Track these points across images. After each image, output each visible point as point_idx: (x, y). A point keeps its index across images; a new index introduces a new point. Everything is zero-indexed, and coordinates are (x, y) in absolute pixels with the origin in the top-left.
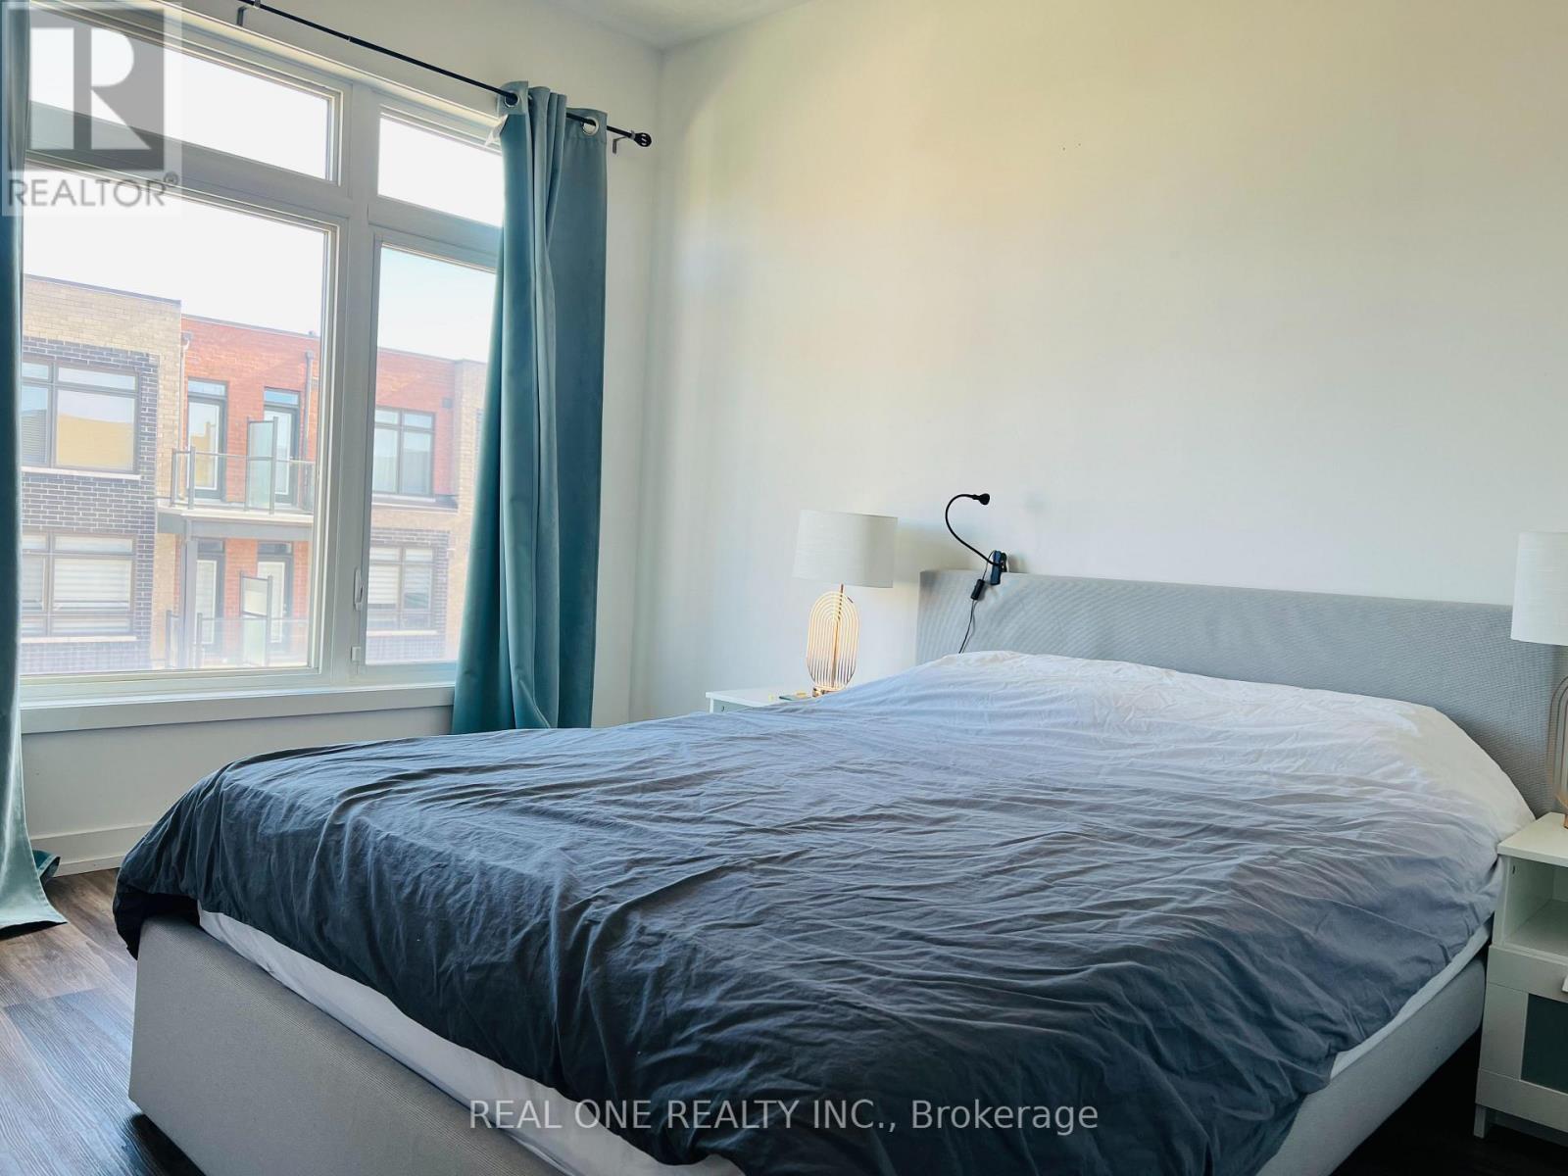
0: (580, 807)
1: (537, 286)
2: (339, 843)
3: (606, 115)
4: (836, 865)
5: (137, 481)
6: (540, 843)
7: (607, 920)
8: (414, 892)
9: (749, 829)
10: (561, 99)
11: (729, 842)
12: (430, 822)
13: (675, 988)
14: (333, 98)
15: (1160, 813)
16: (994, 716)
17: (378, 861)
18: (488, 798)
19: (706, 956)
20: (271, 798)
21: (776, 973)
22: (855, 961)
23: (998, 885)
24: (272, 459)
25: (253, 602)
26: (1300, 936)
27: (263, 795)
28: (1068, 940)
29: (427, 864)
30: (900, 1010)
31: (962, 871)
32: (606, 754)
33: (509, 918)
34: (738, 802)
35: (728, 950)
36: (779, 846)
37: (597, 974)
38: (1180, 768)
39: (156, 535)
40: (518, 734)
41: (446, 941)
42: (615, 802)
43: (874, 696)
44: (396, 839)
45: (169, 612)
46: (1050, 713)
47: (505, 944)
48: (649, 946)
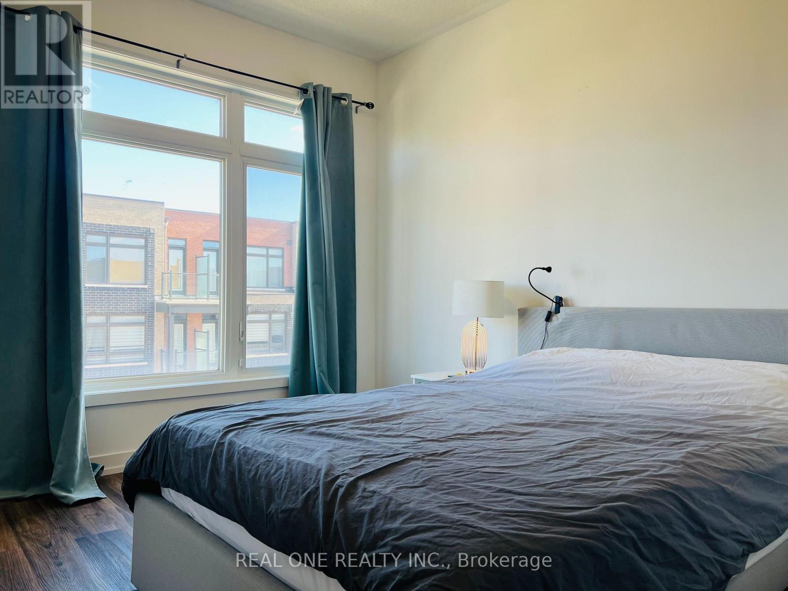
0: (340, 431)
1: (321, 180)
2: (222, 451)
3: (351, 95)
4: (468, 457)
5: (146, 288)
6: (318, 449)
7: (347, 485)
8: (256, 474)
9: (424, 440)
10: (329, 89)
11: (413, 446)
12: (265, 440)
13: (380, 519)
14: (222, 98)
15: (645, 427)
16: (558, 381)
17: (239, 459)
18: (294, 427)
19: (396, 502)
20: (192, 430)
21: (431, 510)
22: (472, 504)
23: (553, 465)
24: (208, 274)
25: (201, 343)
26: (723, 490)
27: (188, 430)
28: (589, 491)
29: (262, 460)
30: (496, 528)
31: (534, 459)
32: (356, 405)
33: (300, 486)
34: (420, 427)
35: (408, 499)
36: (439, 448)
37: (342, 512)
38: (658, 404)
39: (155, 313)
40: (313, 397)
41: (270, 499)
42: (357, 428)
43: (496, 373)
44: (248, 448)
45: (162, 350)
46: (588, 378)
47: (298, 499)
48: (368, 498)
